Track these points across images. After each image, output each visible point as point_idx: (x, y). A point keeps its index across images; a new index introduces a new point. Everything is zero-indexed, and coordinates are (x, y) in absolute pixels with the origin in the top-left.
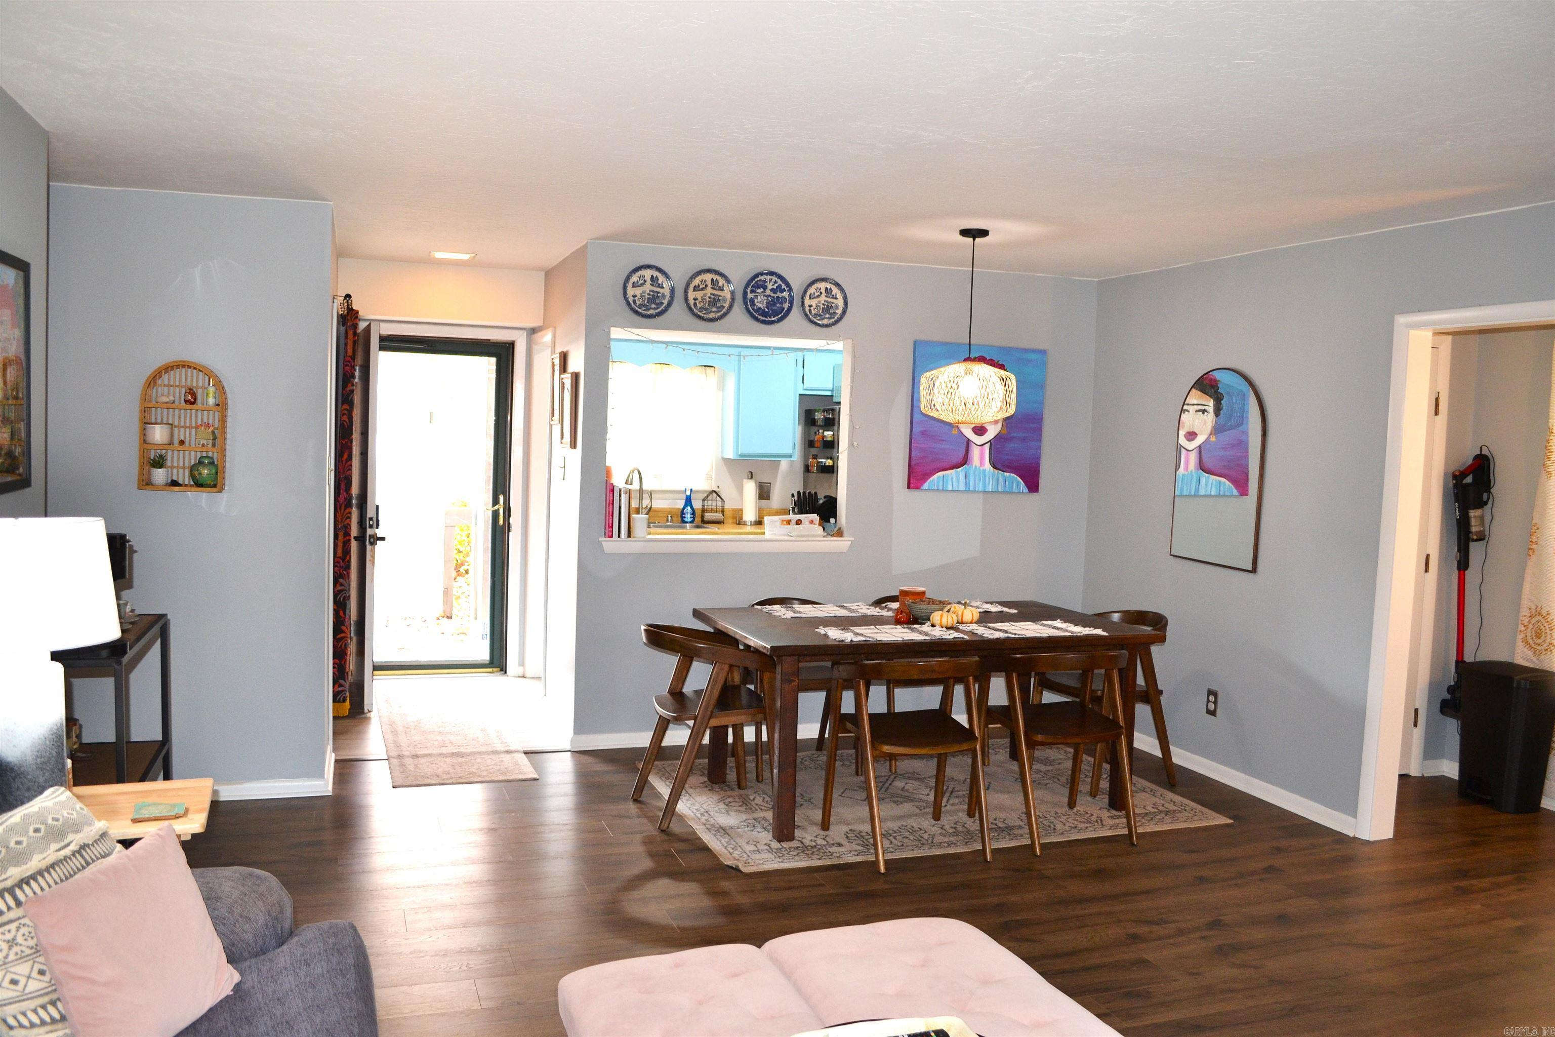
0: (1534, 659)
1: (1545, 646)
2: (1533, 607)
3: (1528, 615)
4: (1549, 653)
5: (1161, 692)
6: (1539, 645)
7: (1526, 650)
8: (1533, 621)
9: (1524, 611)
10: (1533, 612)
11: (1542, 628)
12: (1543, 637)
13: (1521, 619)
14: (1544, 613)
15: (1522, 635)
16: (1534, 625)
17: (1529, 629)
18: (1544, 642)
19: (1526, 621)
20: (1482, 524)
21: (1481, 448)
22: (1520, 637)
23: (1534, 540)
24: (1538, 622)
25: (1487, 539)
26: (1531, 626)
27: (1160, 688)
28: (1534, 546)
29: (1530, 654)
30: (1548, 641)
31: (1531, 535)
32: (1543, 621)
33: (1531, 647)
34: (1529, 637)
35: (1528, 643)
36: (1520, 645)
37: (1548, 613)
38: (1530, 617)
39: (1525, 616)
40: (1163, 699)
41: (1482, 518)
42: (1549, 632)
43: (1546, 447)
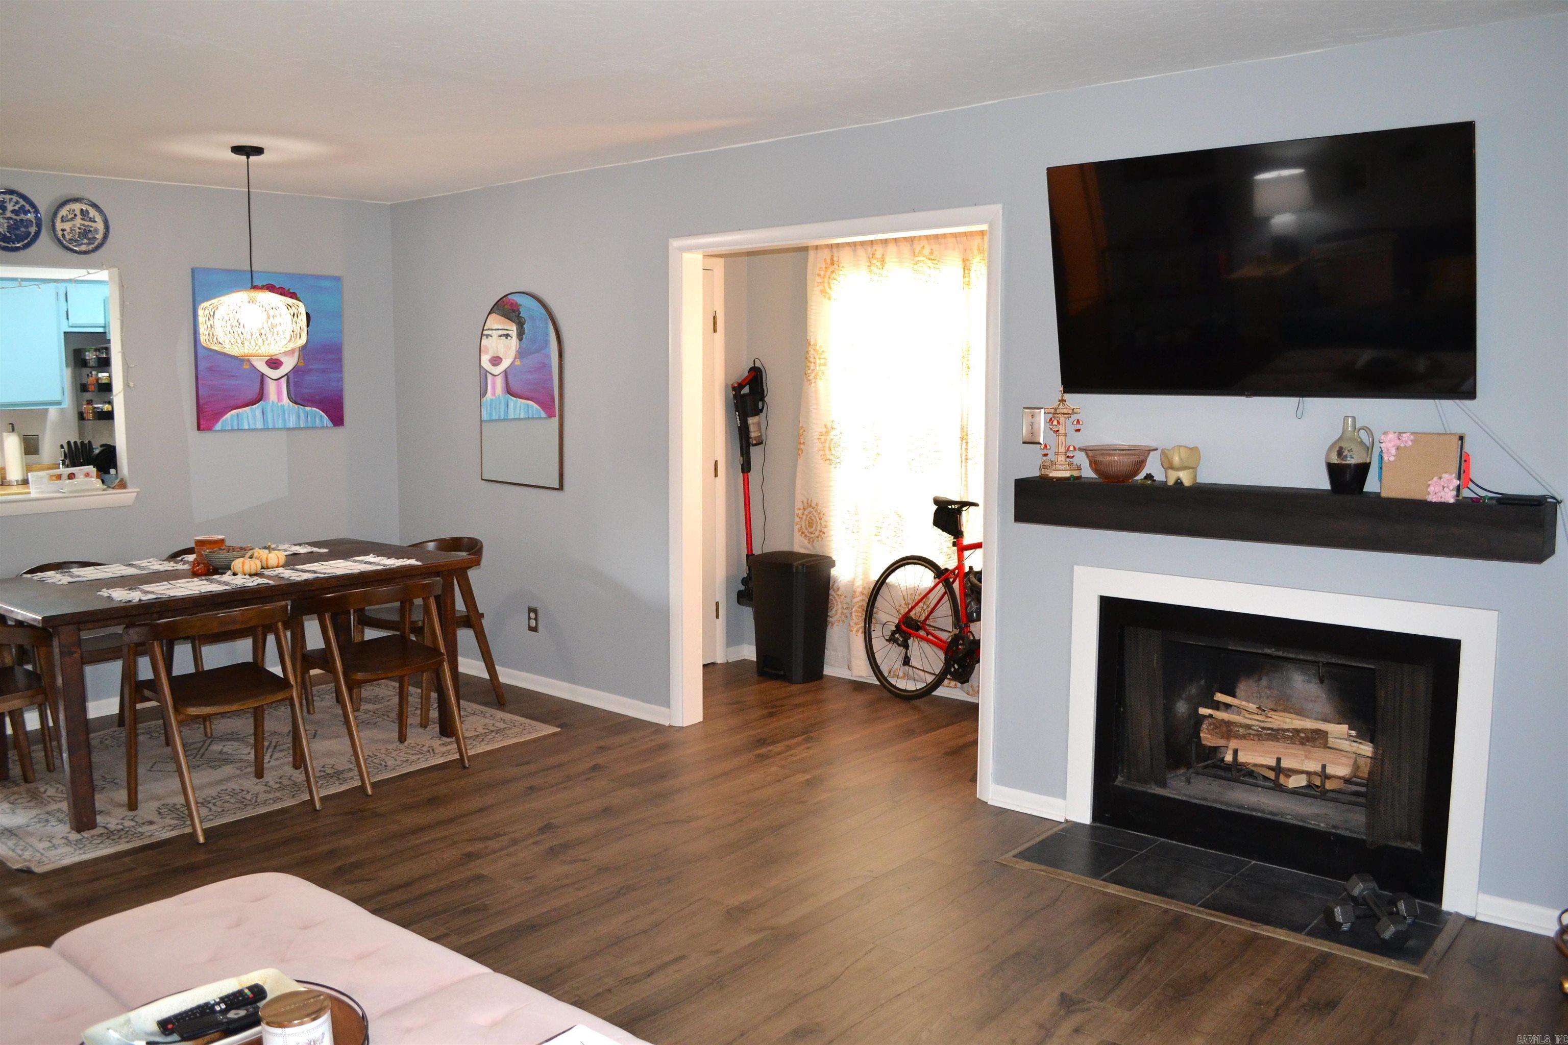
0: (810, 546)
1: (817, 533)
2: (805, 501)
3: (802, 508)
4: (820, 539)
5: (482, 615)
6: (812, 533)
7: (802, 539)
8: (806, 513)
9: (798, 505)
10: (806, 505)
11: (813, 518)
12: (814, 527)
13: (797, 512)
14: (814, 505)
15: (798, 526)
16: (807, 516)
17: (804, 520)
18: (816, 530)
19: (801, 513)
20: (760, 430)
21: (754, 359)
22: (796, 527)
23: (802, 441)
24: (809, 513)
25: (764, 443)
26: (804, 517)
27: (480, 611)
28: (802, 447)
29: (806, 542)
30: (819, 529)
31: (799, 437)
32: (814, 512)
33: (806, 536)
34: (803, 527)
35: (803, 533)
36: (797, 534)
37: (817, 505)
38: (804, 509)
39: (800, 509)
40: (484, 622)
41: (759, 424)
42: (818, 520)
43: (804, 357)
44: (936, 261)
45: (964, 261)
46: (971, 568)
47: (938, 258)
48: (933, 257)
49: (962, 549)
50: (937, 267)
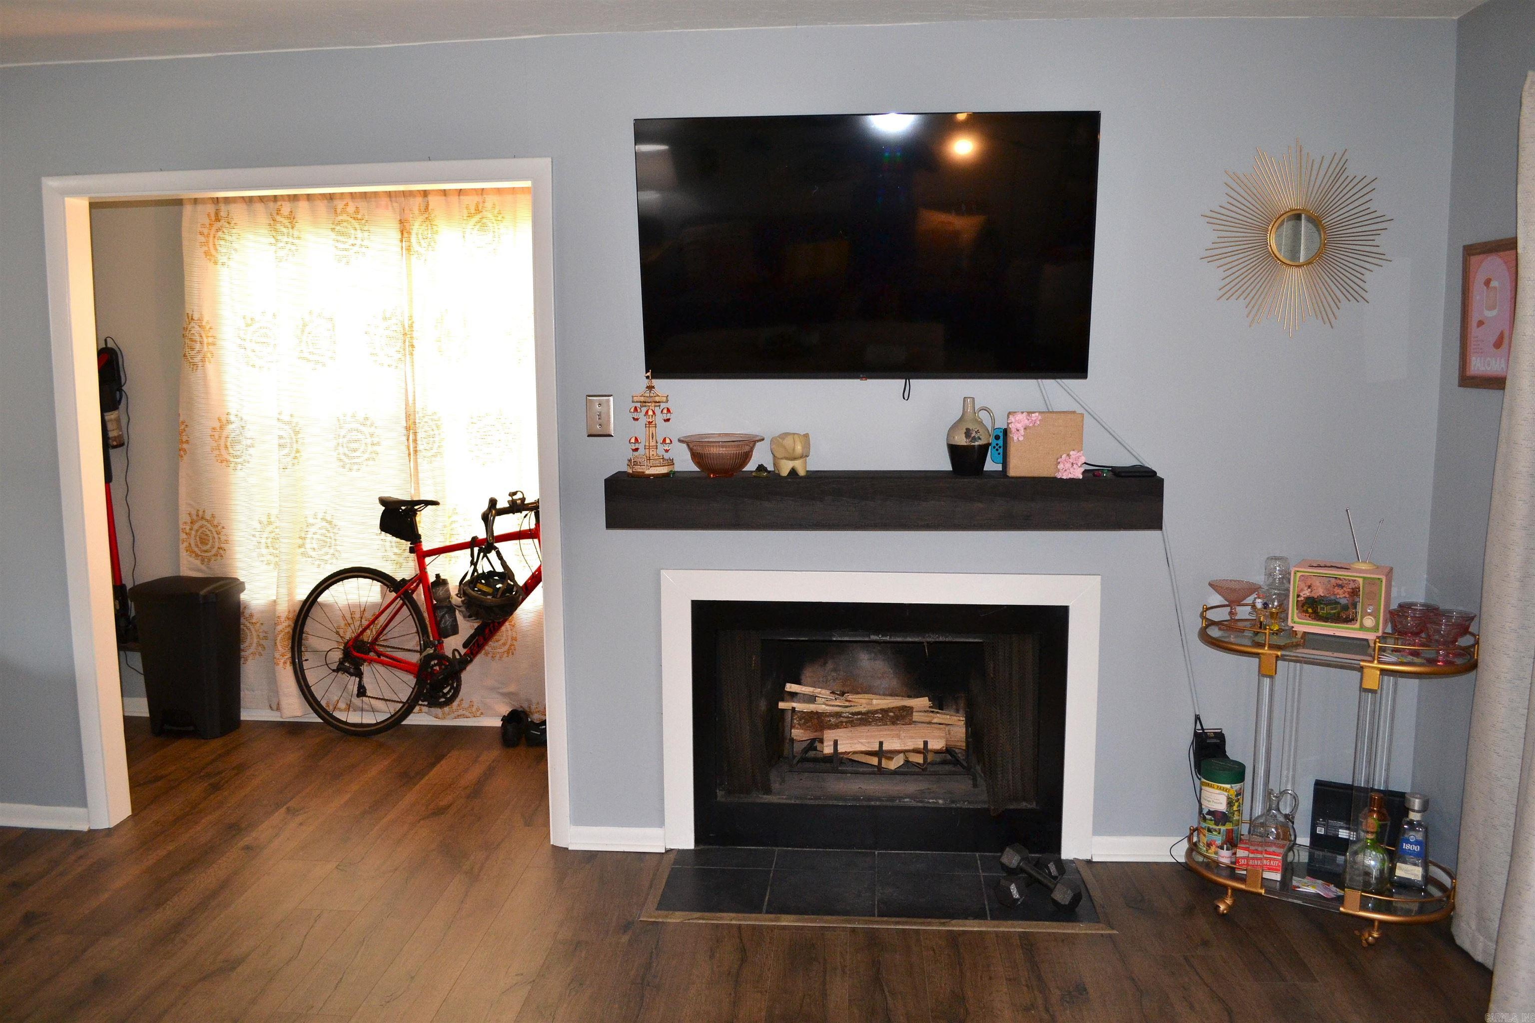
0: (203, 567)
1: (214, 551)
2: (194, 512)
3: (189, 521)
4: (219, 557)
6: (206, 551)
7: (192, 559)
8: (196, 527)
9: (184, 517)
10: (195, 517)
11: (209, 533)
12: (210, 543)
13: (181, 526)
14: (208, 517)
15: (186, 544)
16: (197, 531)
17: (193, 536)
18: (213, 547)
19: (188, 528)
20: (119, 428)
21: (106, 340)
22: (183, 547)
23: (185, 438)
24: (201, 527)
25: (126, 444)
26: (193, 532)
28: (185, 446)
29: (198, 562)
30: (217, 545)
31: (180, 434)
32: (209, 525)
33: (197, 555)
34: (193, 545)
35: (193, 552)
36: (184, 554)
37: (213, 516)
38: (192, 523)
39: (185, 523)
41: (118, 420)
42: (216, 536)
43: (184, 336)
44: (363, 222)
45: (401, 222)
46: (438, 576)
47: (366, 217)
48: (359, 217)
49: (421, 555)
50: (366, 228)
